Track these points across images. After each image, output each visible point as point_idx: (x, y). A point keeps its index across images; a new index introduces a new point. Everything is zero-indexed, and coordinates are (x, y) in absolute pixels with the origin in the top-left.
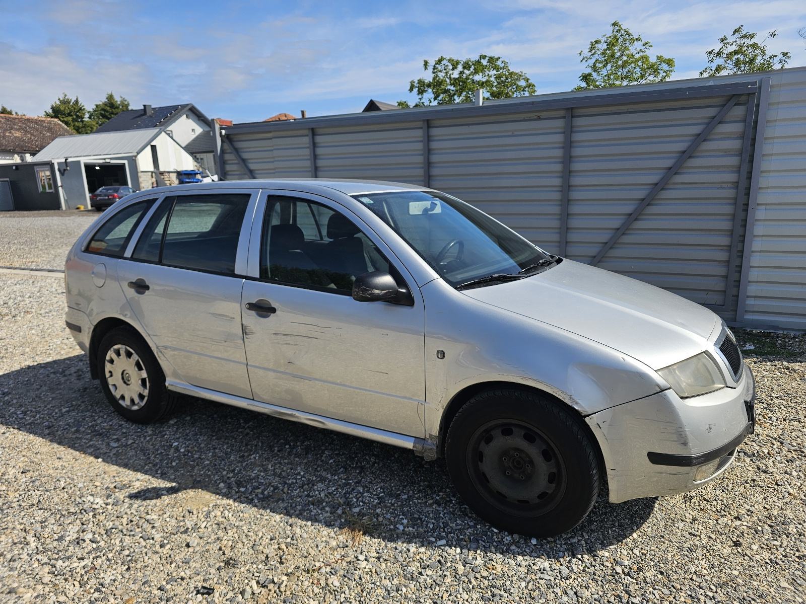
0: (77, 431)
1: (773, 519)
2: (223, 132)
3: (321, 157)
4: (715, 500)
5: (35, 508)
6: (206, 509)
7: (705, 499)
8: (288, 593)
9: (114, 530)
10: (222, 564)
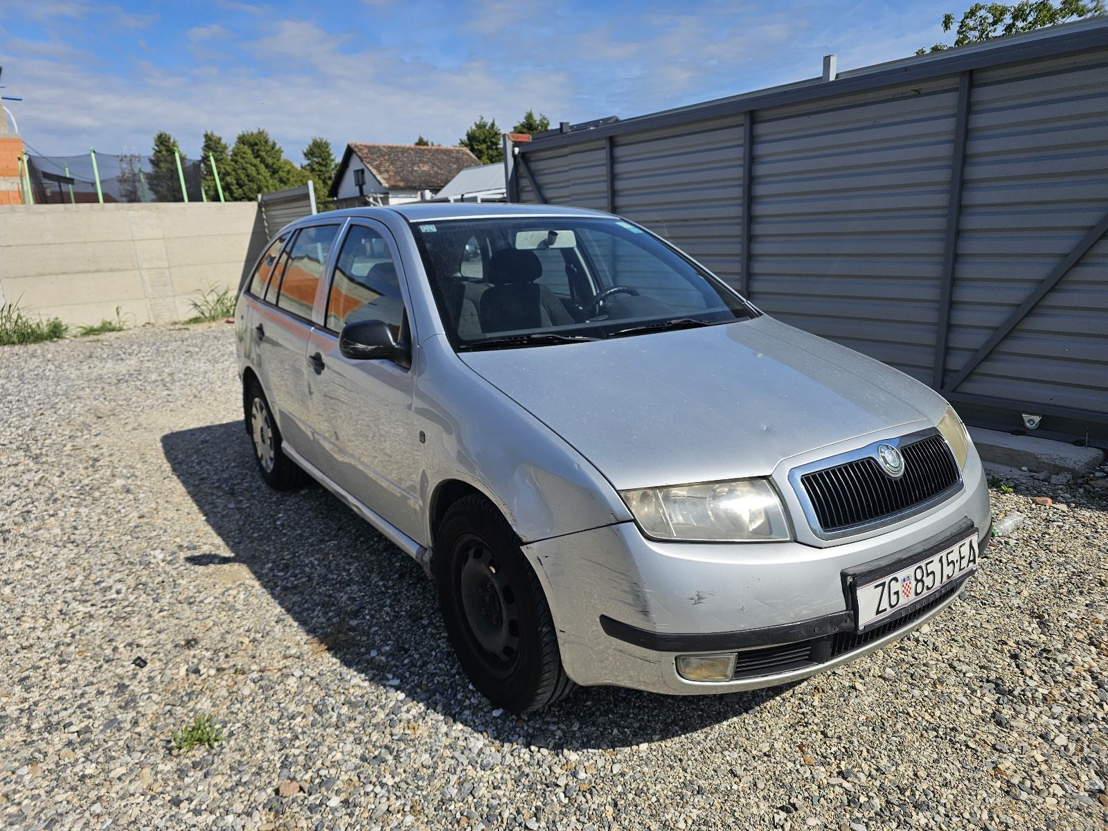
0: (219, 487)
1: (908, 793)
2: (517, 150)
3: (622, 176)
4: (839, 738)
5: (113, 551)
6: (229, 585)
7: (822, 733)
8: (200, 687)
9: (141, 586)
10: (183, 643)
